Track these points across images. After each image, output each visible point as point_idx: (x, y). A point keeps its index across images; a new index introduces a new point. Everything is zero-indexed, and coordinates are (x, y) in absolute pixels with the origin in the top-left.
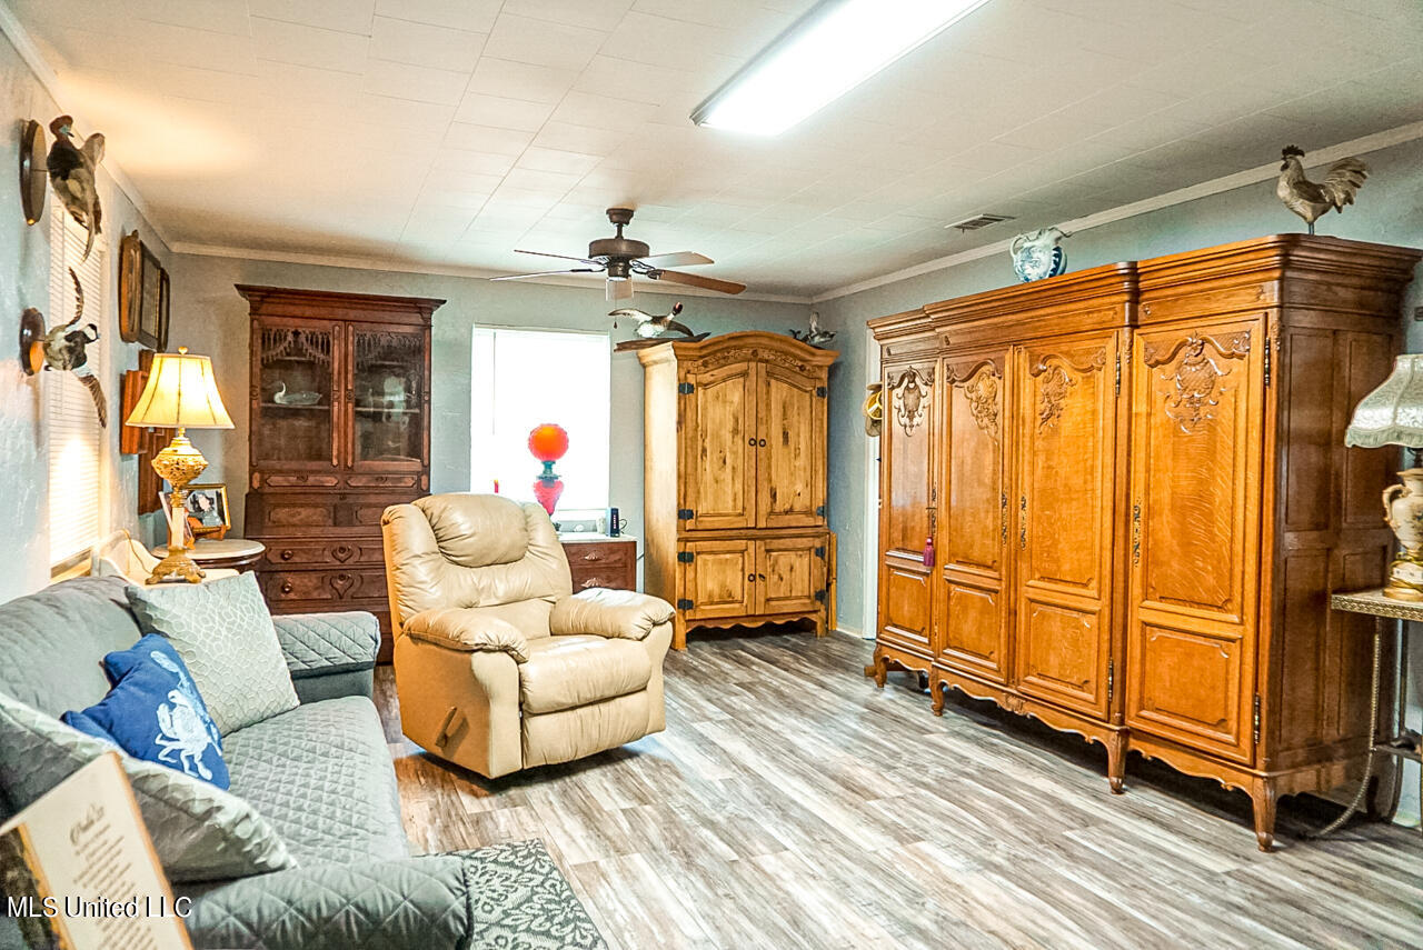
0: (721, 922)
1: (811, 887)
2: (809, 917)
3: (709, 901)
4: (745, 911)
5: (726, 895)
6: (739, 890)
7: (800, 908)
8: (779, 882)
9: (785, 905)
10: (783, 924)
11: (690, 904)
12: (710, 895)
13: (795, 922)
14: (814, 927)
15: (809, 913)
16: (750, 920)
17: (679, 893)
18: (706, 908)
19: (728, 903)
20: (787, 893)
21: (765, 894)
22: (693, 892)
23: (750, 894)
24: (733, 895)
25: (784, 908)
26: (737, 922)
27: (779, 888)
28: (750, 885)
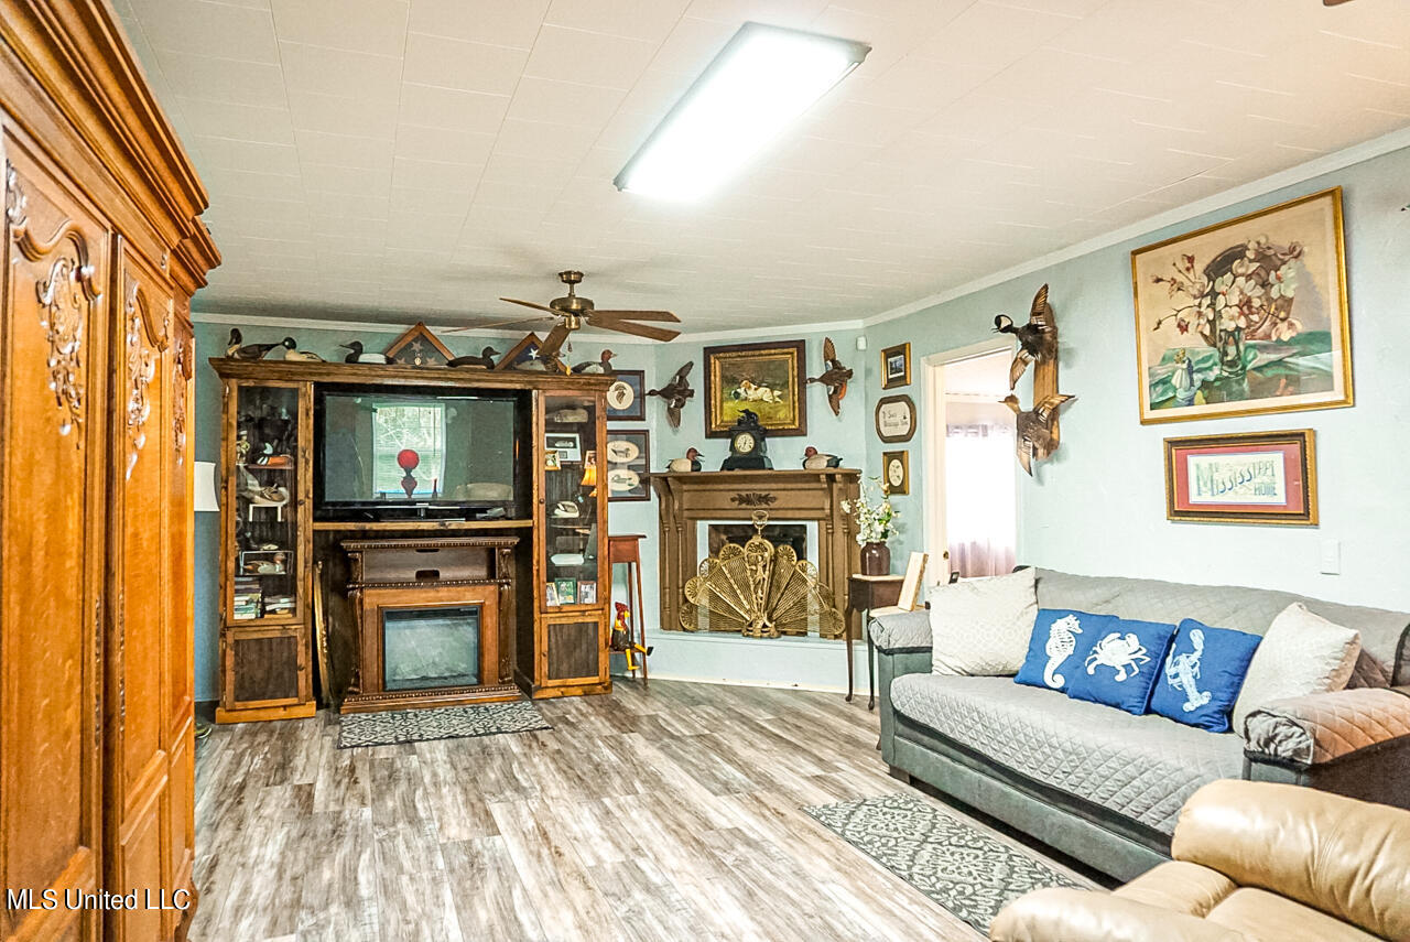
0: (814, 896)
1: (728, 924)
2: (736, 898)
3: (827, 911)
4: (793, 903)
5: (812, 917)
6: (799, 922)
7: (743, 906)
8: (760, 930)
9: (757, 909)
10: (760, 893)
11: (845, 909)
12: (828, 918)
13: (750, 895)
14: (735, 891)
15: (737, 903)
16: (788, 896)
17: (858, 919)
18: (829, 906)
19: (808, 909)
20: (752, 919)
21: (776, 918)
22: (844, 919)
23: (789, 917)
24: (806, 917)
25: (758, 905)
26: (801, 895)
27: (760, 923)
28: (789, 926)
